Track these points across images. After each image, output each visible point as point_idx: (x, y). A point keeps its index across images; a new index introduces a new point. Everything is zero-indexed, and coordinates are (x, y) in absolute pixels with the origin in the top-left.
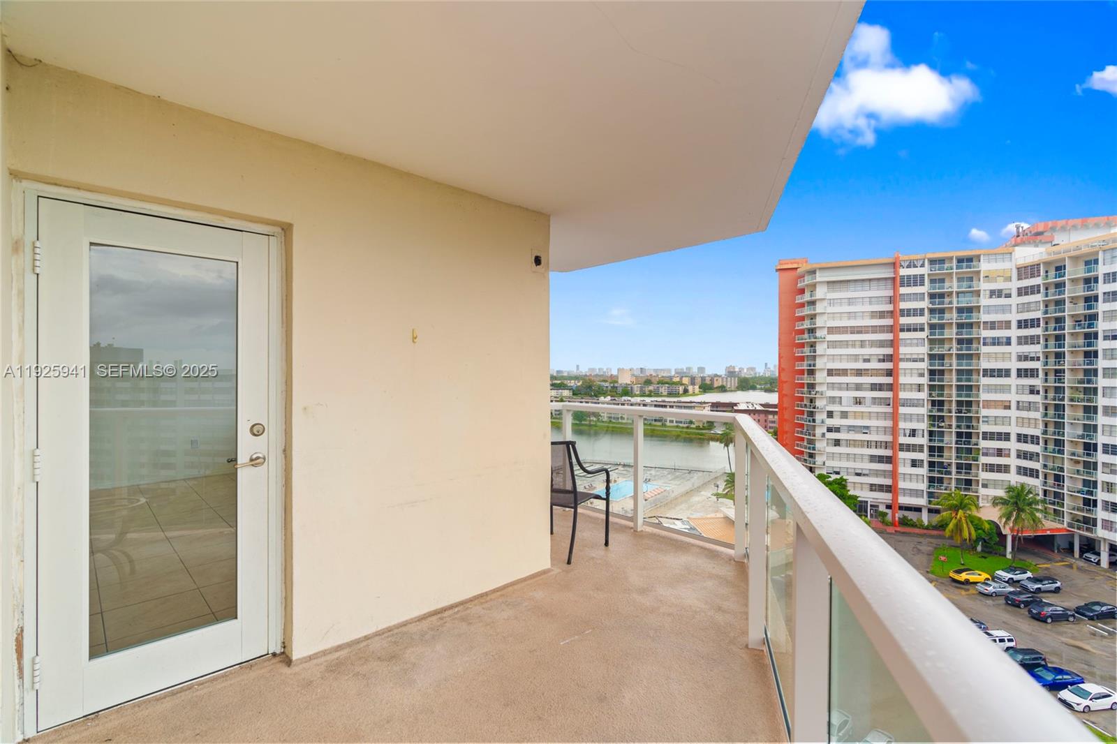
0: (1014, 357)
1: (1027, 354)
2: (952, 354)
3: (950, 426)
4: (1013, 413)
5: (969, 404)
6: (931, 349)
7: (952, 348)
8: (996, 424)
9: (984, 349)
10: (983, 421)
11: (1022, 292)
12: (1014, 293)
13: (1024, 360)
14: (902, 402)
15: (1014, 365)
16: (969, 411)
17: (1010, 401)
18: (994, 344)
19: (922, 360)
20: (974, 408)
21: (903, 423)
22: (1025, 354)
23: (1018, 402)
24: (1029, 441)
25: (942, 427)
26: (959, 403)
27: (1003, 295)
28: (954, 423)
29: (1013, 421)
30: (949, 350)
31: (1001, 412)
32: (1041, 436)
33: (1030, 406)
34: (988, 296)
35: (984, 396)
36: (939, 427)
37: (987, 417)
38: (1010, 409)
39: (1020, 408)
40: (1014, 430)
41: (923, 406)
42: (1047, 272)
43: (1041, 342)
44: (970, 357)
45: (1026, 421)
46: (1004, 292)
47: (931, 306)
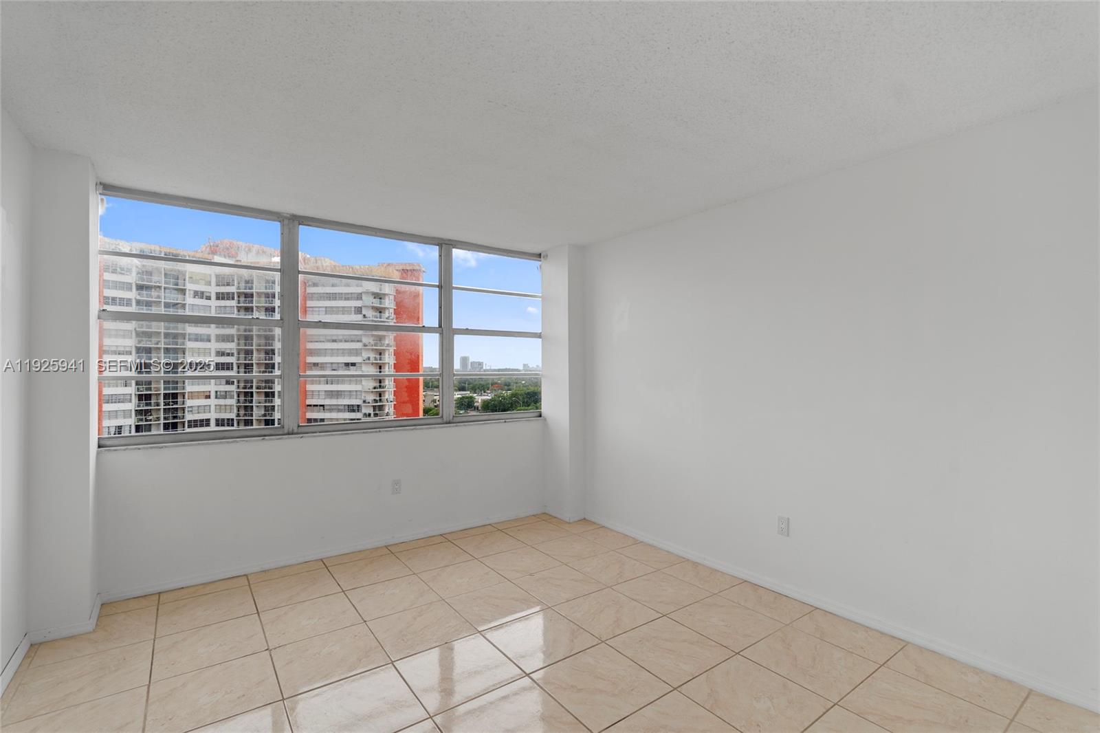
0: (213, 353)
2: (159, 349)
3: (158, 419)
4: (213, 402)
5: (175, 396)
6: (139, 342)
7: (159, 341)
8: (198, 413)
9: (190, 345)
10: (188, 411)
11: (220, 296)
12: (213, 296)
13: (222, 355)
14: (107, 398)
15: (213, 359)
16: (176, 403)
17: (210, 392)
18: (196, 340)
19: (130, 353)
20: (180, 400)
21: (108, 421)
22: (223, 350)
23: (216, 392)
24: (226, 424)
25: (151, 420)
26: (166, 396)
27: (205, 297)
28: (162, 416)
29: (213, 408)
30: (157, 344)
31: (203, 402)
32: (235, 418)
33: (226, 395)
34: (192, 296)
35: (189, 388)
36: (146, 420)
37: (191, 407)
38: (210, 398)
39: (218, 397)
40: (213, 416)
41: (130, 401)
42: (239, 284)
43: (236, 340)
44: (175, 351)
45: (223, 407)
46: (205, 294)
47: (138, 298)
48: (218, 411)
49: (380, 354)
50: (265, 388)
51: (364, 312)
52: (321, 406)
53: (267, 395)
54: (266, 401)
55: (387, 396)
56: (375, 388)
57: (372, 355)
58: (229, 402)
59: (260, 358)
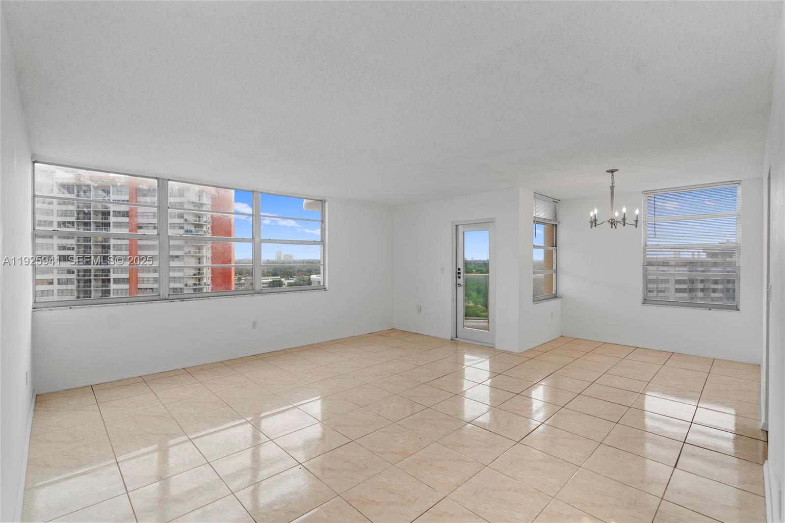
0: (55, 247)
1: (65, 245)
13: (63, 250)
22: (64, 245)
23: (59, 279)
38: (53, 284)
39: (60, 283)
48: (60, 294)
49: (199, 249)
50: (102, 275)
51: (185, 217)
52: (150, 289)
53: (103, 281)
54: (103, 287)
55: (205, 281)
56: (194, 275)
57: (192, 250)
58: (70, 287)
59: (97, 251)
